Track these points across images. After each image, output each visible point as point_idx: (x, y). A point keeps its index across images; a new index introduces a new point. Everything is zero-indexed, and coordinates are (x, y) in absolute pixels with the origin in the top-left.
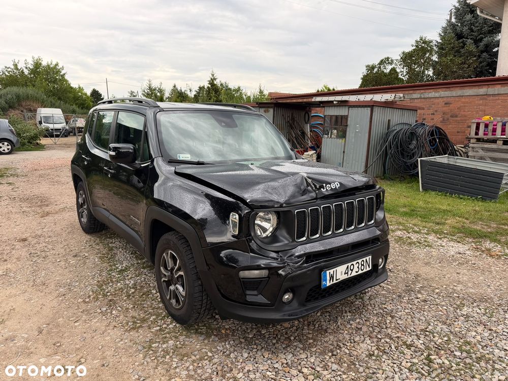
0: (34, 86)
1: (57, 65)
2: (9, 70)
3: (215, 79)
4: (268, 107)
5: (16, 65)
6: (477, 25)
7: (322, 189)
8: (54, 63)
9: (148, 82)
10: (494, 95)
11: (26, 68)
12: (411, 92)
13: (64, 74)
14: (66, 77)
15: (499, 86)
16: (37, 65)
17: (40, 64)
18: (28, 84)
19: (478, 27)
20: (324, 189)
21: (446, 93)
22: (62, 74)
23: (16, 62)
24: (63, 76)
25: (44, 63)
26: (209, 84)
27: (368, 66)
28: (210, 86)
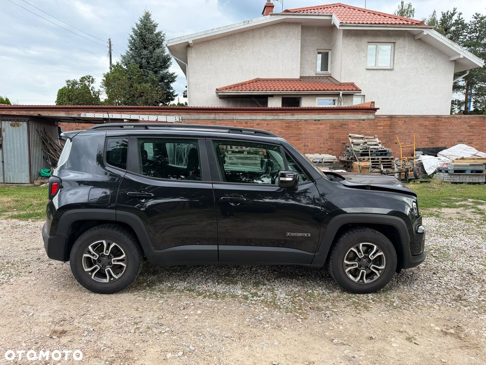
6: (152, 59)
10: (220, 120)
12: (158, 113)
15: (222, 114)
19: (153, 61)
21: (187, 116)
27: (68, 81)
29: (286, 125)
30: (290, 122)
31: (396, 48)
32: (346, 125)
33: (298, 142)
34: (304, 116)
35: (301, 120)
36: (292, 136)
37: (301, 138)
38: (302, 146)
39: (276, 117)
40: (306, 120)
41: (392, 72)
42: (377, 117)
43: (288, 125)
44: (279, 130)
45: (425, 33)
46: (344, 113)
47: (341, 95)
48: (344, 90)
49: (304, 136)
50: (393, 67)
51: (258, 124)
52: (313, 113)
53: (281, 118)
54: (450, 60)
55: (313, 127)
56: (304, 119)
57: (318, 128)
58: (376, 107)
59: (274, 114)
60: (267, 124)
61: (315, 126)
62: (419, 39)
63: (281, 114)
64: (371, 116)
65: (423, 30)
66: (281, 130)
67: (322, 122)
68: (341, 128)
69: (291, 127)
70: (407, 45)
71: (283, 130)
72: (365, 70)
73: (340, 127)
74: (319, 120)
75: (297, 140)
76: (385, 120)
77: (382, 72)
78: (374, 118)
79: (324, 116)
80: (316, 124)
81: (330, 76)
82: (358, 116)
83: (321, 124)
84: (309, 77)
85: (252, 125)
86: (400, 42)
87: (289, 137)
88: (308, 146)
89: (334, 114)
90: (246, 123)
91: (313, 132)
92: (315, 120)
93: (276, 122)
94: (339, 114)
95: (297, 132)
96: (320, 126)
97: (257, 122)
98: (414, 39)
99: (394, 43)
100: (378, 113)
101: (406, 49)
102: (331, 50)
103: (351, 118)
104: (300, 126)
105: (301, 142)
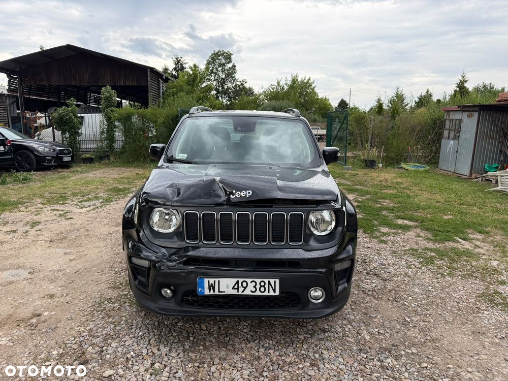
0: (288, 99)
1: (309, 79)
2: (274, 87)
3: (466, 81)
4: (473, 111)
5: (278, 83)
7: (231, 195)
8: (307, 78)
9: (396, 89)
11: (286, 84)
13: (314, 88)
14: (316, 90)
16: (294, 81)
17: (297, 80)
18: (285, 98)
20: (233, 195)
22: (312, 87)
23: (279, 80)
24: (313, 89)
25: (299, 80)
26: (457, 87)
28: (458, 89)
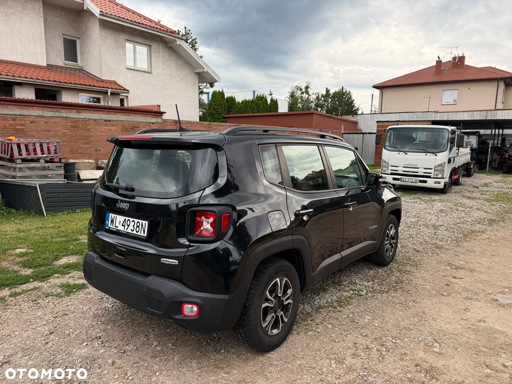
29: (70, 124)
30: (76, 121)
31: (152, 51)
32: (137, 127)
33: (88, 146)
34: (92, 115)
35: (89, 119)
36: (80, 139)
37: (92, 142)
38: (93, 150)
39: (57, 114)
40: (95, 120)
41: (150, 75)
42: (165, 121)
43: (73, 124)
44: (63, 131)
45: (178, 43)
46: (134, 115)
47: (109, 93)
48: (112, 88)
49: (94, 139)
50: (151, 70)
51: (32, 122)
52: (102, 113)
53: (64, 115)
54: (196, 71)
55: (103, 128)
56: (92, 118)
57: (110, 130)
58: (162, 110)
59: (54, 110)
60: (46, 123)
61: (106, 127)
62: (170, 47)
63: (63, 111)
64: (159, 120)
65: (176, 39)
66: (66, 131)
67: (113, 123)
68: (133, 131)
69: (77, 127)
70: (161, 51)
71: (68, 131)
72: (126, 69)
73: (132, 129)
74: (110, 121)
75: (86, 144)
76: (171, 125)
77: (142, 73)
78: (162, 122)
79: (114, 116)
80: (106, 125)
81: (82, 70)
82: (148, 118)
83: (113, 125)
84: (57, 67)
85: (23, 122)
86: (155, 46)
87: (76, 139)
88: (99, 150)
89: (124, 115)
90: (14, 120)
91: (104, 134)
92: (106, 121)
93: (58, 120)
94: (130, 116)
95: (86, 134)
96: (112, 128)
97: (31, 119)
98: (166, 46)
99: (150, 46)
100: (165, 117)
101: (161, 54)
102: (79, 38)
103: (141, 121)
104: (89, 127)
105: (91, 146)
